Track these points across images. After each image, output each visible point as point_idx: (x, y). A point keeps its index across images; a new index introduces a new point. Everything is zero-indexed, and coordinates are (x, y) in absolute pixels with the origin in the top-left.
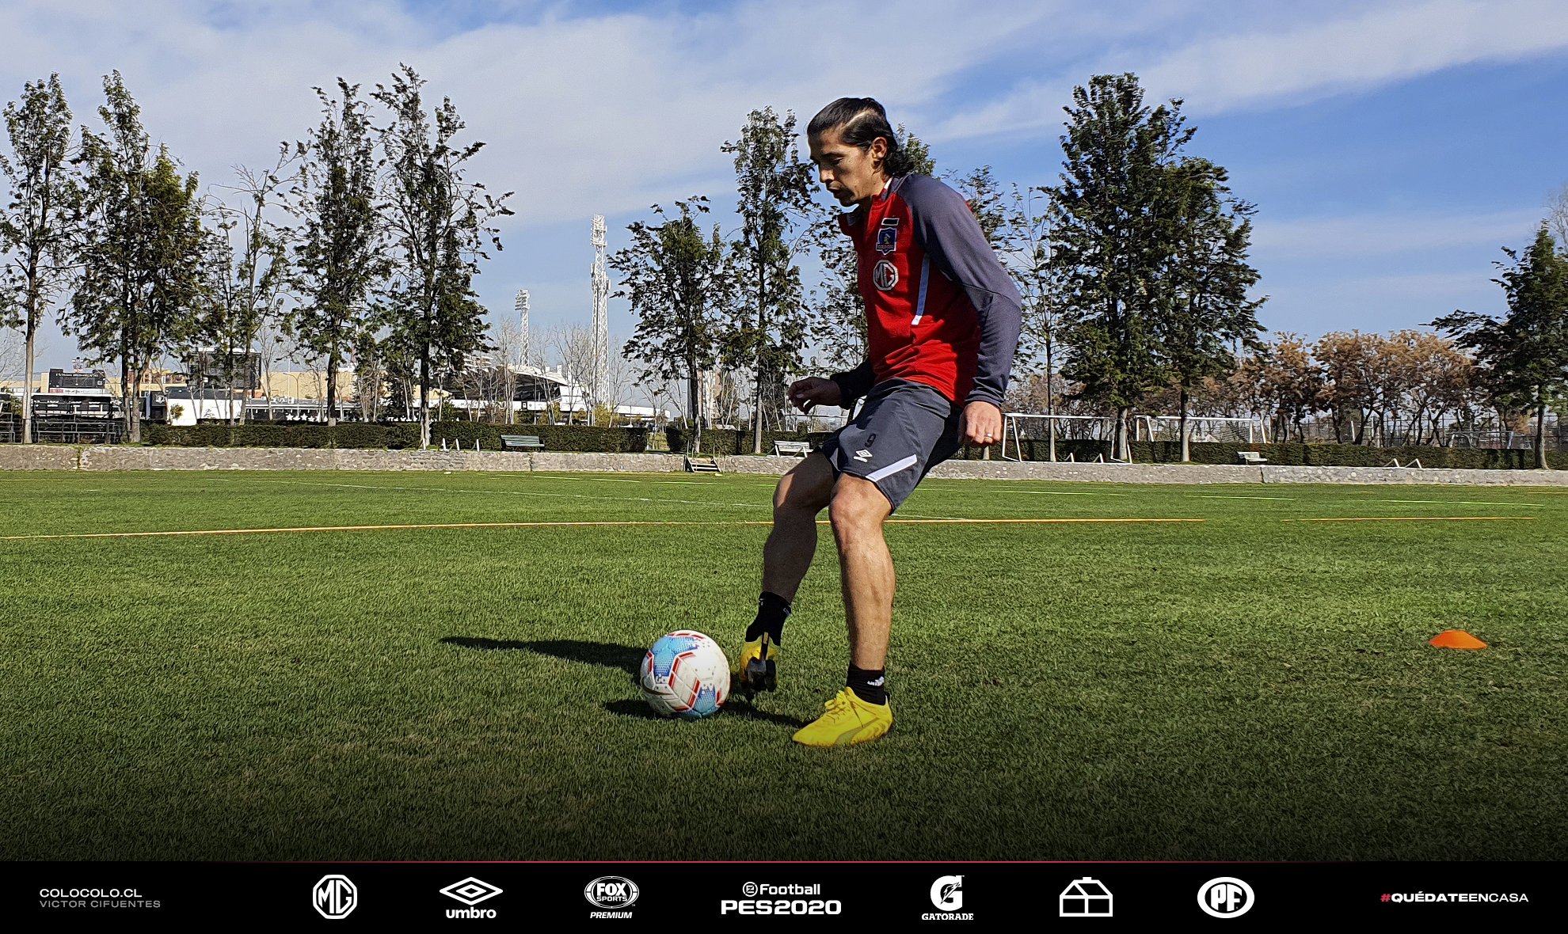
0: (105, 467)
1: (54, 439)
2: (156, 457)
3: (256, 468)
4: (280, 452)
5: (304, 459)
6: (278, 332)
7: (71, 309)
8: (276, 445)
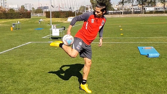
0: (140, 16)
1: (136, 14)
2: (146, 15)
3: (156, 16)
4: (158, 14)
5: (161, 15)
6: (158, 2)
7: (137, 1)
8: (158, 13)
